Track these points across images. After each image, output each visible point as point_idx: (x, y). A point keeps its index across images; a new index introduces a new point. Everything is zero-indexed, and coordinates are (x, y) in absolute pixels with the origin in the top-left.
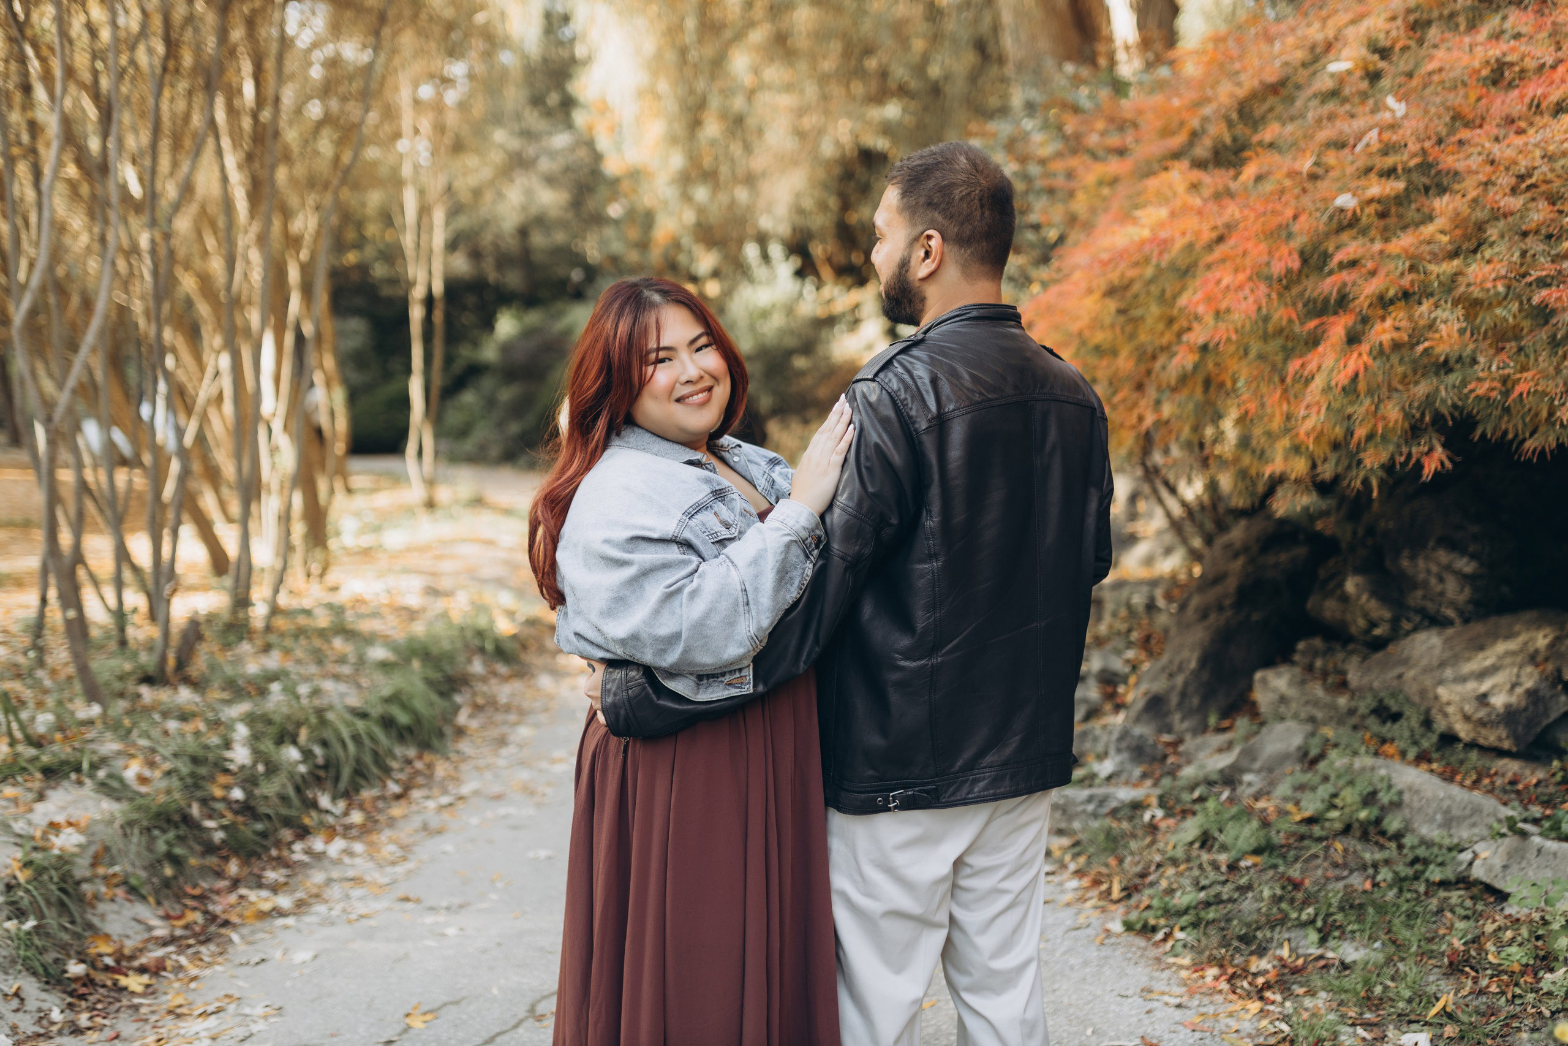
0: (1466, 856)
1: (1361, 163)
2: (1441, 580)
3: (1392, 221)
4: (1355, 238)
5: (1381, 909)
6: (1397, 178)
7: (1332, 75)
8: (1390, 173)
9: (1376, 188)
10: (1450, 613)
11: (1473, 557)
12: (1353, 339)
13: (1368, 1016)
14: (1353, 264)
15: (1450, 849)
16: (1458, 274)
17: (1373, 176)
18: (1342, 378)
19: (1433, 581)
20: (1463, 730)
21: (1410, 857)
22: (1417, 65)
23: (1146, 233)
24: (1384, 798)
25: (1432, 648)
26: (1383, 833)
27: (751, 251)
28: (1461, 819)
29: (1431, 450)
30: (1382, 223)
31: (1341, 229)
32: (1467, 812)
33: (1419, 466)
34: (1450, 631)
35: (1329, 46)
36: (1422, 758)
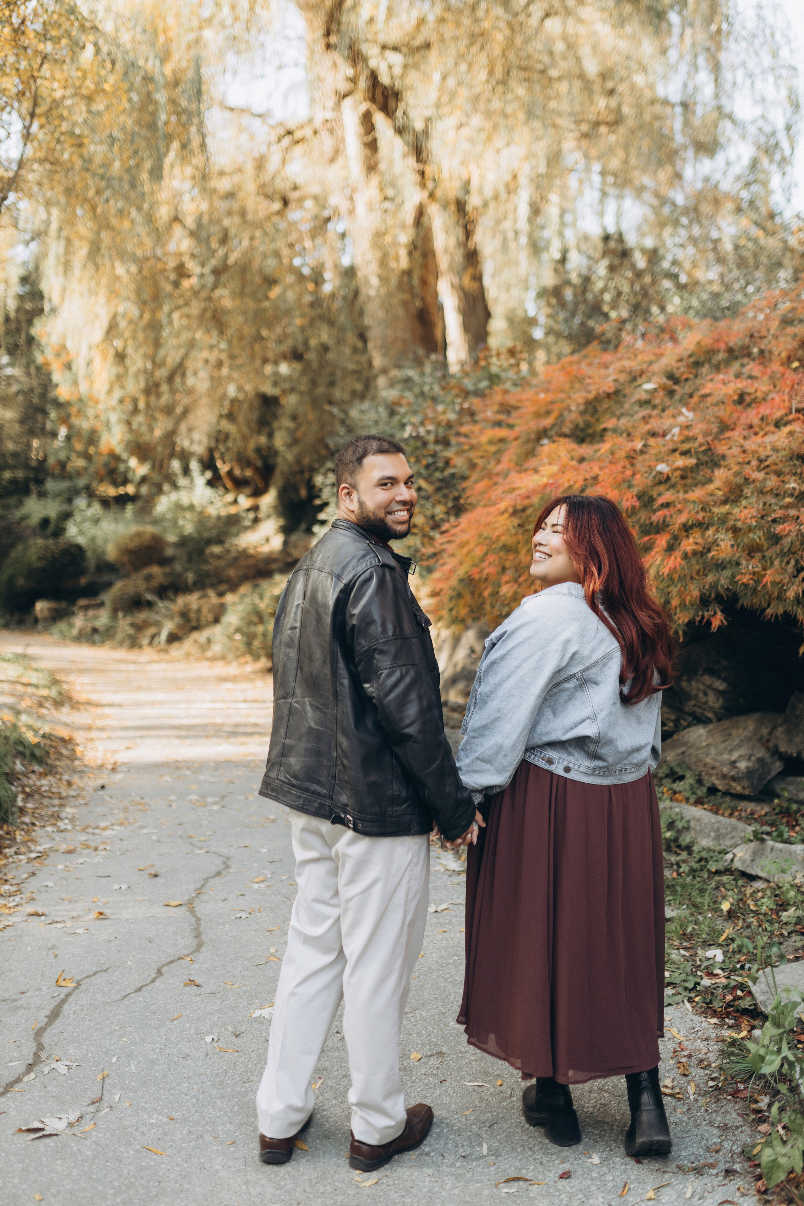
0: (729, 856)
1: (671, 446)
2: (706, 694)
3: (689, 481)
4: (668, 490)
5: (683, 887)
6: (691, 456)
7: (646, 391)
8: (686, 453)
9: (681, 462)
10: (710, 715)
11: (724, 680)
12: (670, 548)
13: (685, 944)
14: (667, 505)
15: (720, 853)
16: (729, 513)
17: (677, 454)
18: (666, 571)
19: (701, 695)
20: (720, 785)
21: (697, 858)
22: (697, 390)
23: (545, 480)
24: (679, 825)
25: (701, 735)
26: (679, 847)
27: (176, 465)
28: (725, 836)
29: (715, 614)
30: (683, 482)
31: (660, 483)
32: (729, 830)
33: (709, 623)
34: (711, 726)
35: (642, 373)
36: (699, 802)
